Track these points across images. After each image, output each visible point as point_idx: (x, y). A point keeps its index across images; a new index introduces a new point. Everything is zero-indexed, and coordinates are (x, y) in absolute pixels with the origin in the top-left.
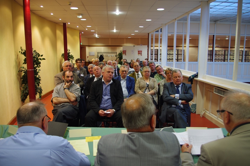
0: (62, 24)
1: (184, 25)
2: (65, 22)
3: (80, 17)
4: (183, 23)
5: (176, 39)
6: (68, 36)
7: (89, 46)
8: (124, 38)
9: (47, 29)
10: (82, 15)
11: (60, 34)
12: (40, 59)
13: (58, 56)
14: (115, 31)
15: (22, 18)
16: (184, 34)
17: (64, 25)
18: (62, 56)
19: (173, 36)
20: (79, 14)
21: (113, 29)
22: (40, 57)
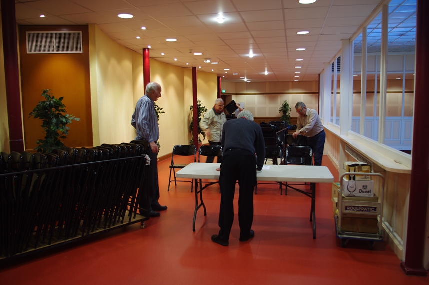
0: (192, 68)
1: (377, 60)
2: (194, 66)
3: (209, 62)
4: (375, 56)
5: (367, 80)
6: (200, 82)
7: (237, 94)
8: (289, 82)
9: (173, 77)
10: (209, 59)
11: (189, 80)
12: (160, 112)
13: (186, 110)
14: (266, 73)
15: (142, 68)
16: (376, 74)
17: (194, 69)
18: (191, 109)
19: (360, 76)
20: (207, 59)
21: (264, 71)
22: (160, 111)
